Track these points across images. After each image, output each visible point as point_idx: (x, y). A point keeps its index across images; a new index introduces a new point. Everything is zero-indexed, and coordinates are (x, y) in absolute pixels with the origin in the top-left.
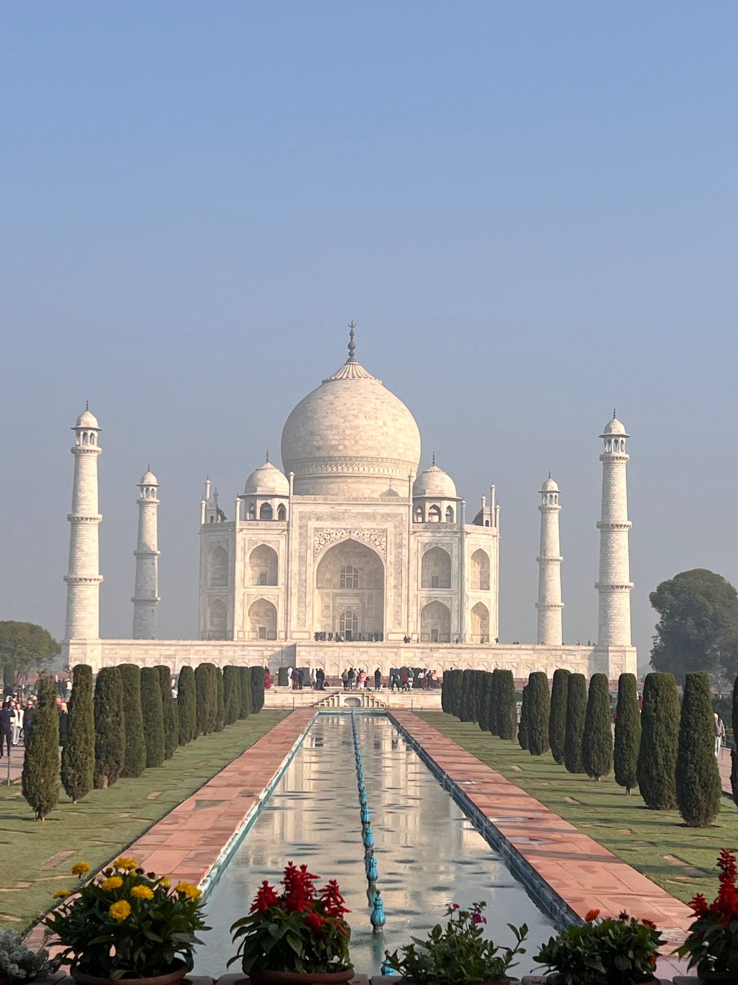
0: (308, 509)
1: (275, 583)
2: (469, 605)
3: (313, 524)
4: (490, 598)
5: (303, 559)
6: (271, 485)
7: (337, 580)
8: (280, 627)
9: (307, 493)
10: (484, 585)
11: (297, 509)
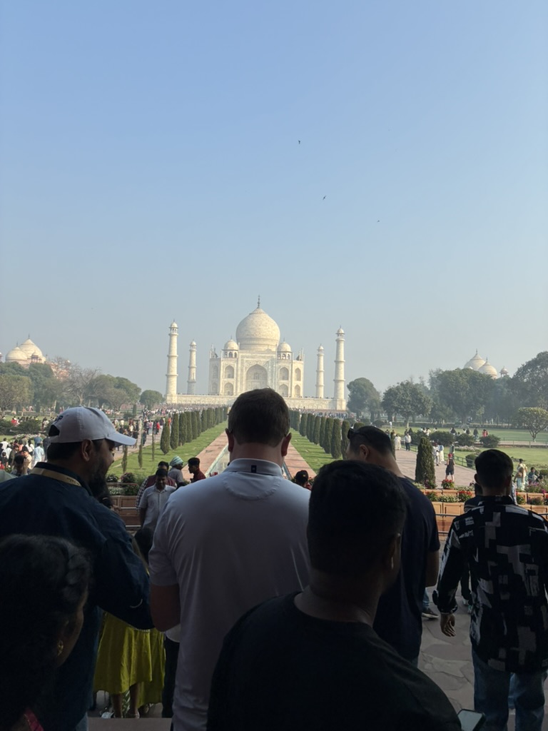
0: (244, 354)
1: (233, 377)
2: (294, 385)
3: (245, 359)
4: (301, 383)
5: (242, 370)
6: (232, 346)
7: (253, 377)
8: (234, 391)
9: (244, 349)
10: (299, 379)
11: (241, 354)
